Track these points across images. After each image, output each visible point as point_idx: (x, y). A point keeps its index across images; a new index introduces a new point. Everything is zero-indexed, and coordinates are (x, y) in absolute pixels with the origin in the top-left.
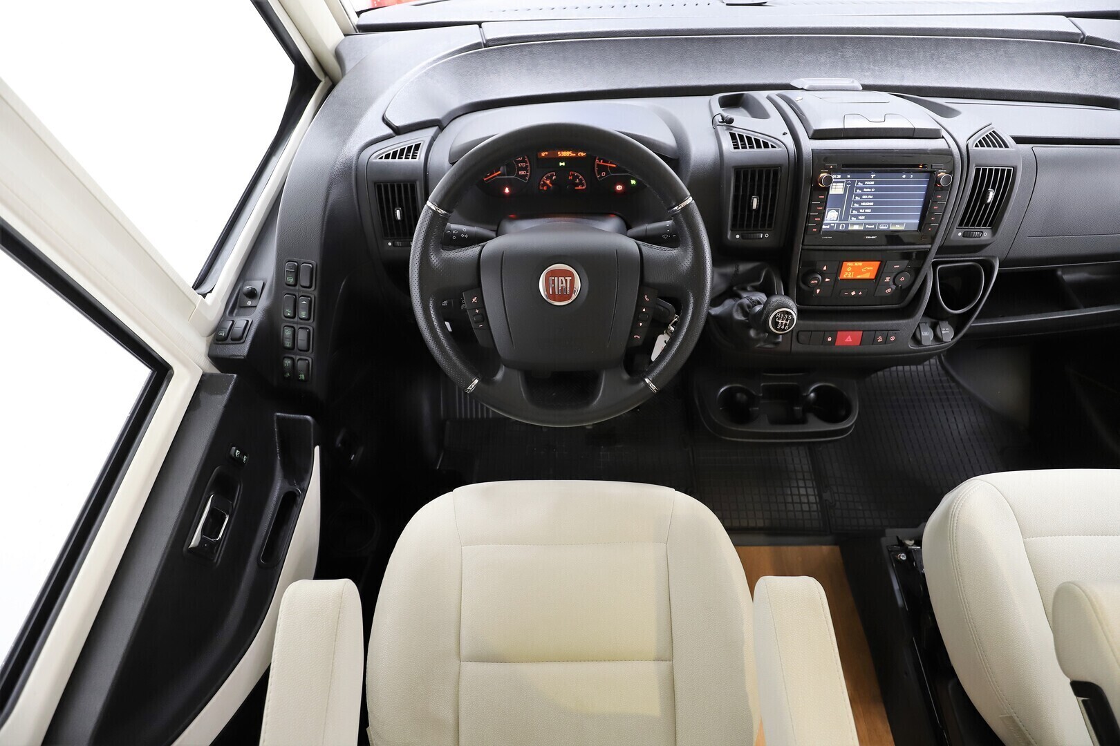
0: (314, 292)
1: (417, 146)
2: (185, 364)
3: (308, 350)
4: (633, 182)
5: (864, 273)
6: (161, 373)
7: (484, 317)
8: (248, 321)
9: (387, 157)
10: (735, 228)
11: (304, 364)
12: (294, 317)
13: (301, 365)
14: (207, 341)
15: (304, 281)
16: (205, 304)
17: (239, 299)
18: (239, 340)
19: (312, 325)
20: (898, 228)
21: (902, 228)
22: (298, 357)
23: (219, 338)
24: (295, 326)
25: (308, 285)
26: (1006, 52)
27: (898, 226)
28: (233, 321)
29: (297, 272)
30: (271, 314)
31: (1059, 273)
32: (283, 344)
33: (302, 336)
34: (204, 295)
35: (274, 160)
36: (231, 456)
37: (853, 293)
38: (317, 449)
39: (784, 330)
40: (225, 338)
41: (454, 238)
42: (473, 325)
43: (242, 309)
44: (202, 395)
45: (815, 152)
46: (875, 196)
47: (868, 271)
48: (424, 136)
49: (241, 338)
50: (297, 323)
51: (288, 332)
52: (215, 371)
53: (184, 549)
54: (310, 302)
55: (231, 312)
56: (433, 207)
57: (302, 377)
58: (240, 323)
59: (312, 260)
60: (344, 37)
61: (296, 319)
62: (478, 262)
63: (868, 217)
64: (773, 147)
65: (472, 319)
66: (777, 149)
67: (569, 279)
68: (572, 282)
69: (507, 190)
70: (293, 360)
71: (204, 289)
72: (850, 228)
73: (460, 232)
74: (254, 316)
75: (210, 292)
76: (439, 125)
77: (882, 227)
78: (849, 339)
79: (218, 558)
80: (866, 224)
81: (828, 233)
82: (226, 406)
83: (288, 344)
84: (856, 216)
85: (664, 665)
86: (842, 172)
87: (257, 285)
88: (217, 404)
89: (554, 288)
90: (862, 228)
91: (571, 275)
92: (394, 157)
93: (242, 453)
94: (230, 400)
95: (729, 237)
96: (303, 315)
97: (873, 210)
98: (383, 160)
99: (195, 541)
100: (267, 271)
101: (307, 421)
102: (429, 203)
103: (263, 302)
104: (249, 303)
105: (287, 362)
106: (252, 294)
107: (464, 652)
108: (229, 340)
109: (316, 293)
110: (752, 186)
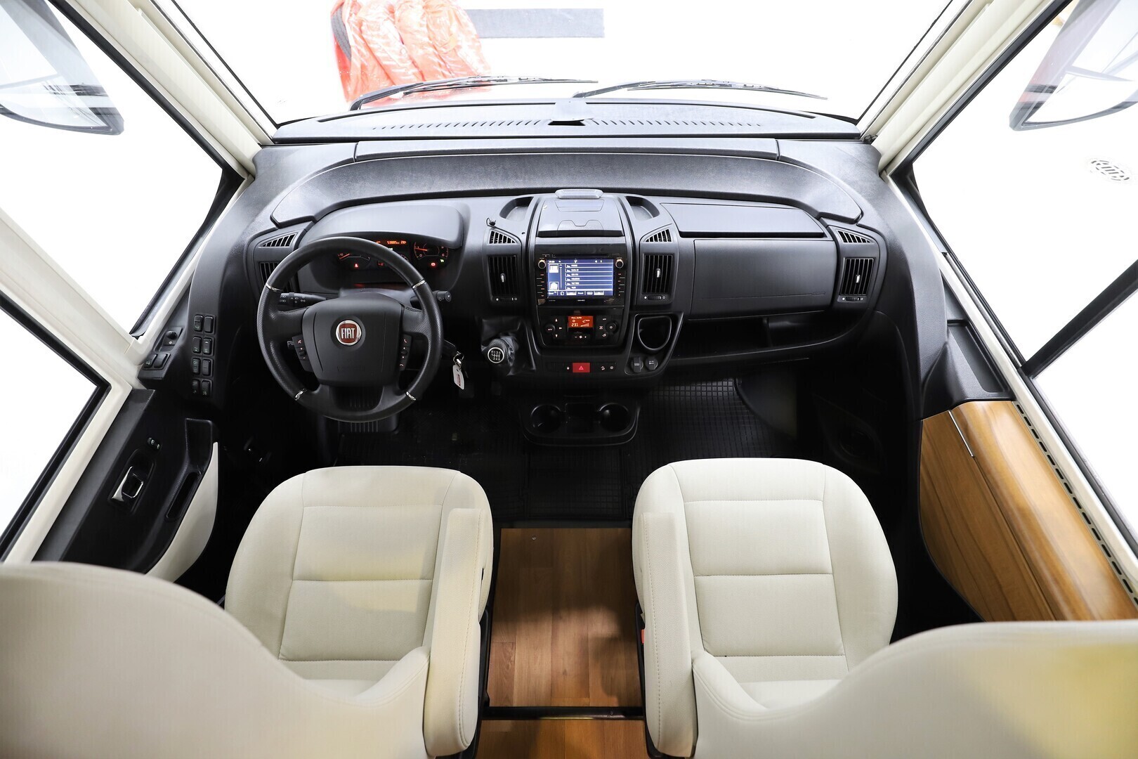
0: (214, 336)
1: (292, 237)
2: (119, 382)
3: (209, 375)
4: (442, 261)
5: (584, 324)
6: (103, 387)
7: (305, 353)
8: (167, 355)
9: (269, 245)
10: (495, 295)
11: (206, 383)
12: (200, 352)
13: (205, 385)
14: (138, 368)
15: (207, 328)
16: (138, 344)
17: (164, 339)
18: (160, 367)
19: (212, 358)
20: (599, 294)
21: (603, 294)
22: (203, 380)
23: (147, 366)
24: (201, 358)
25: (209, 331)
26: (726, 166)
27: (599, 293)
28: (157, 355)
29: (202, 322)
30: (184, 350)
31: (765, 321)
32: (192, 370)
33: (205, 365)
34: (137, 338)
35: (201, 240)
36: (147, 443)
37: (581, 337)
38: (216, 445)
39: (498, 361)
40: (151, 366)
41: (296, 302)
42: (300, 358)
43: (166, 347)
44: (131, 403)
45: (537, 246)
46: (580, 274)
47: (587, 322)
48: (298, 229)
49: (161, 366)
50: (202, 356)
51: (196, 363)
52: (143, 388)
53: (109, 499)
54: (211, 342)
55: (158, 349)
56: (270, 287)
57: (205, 393)
58: (162, 356)
59: (212, 314)
60: (260, 148)
61: (201, 354)
62: (301, 318)
63: (578, 287)
64: (513, 242)
65: (299, 354)
66: (516, 244)
67: (353, 329)
68: (355, 331)
69: (356, 266)
70: (199, 381)
71: (136, 334)
72: (568, 294)
73: (300, 298)
74: (173, 352)
75: (142, 335)
76: (313, 220)
77: (589, 294)
78: (581, 368)
79: (134, 509)
80: (577, 292)
81: (552, 296)
82: (145, 410)
83: (196, 370)
84: (571, 287)
85: (426, 582)
86: (556, 260)
87: (177, 330)
88: (140, 409)
89: (344, 335)
90: (575, 294)
91: (355, 327)
92: (273, 245)
93: (157, 442)
94: (149, 406)
95: (491, 299)
96: (206, 351)
97: (581, 283)
98: (266, 247)
99: (118, 494)
100: (183, 322)
101: (208, 423)
102: (267, 284)
103: (179, 343)
104: (170, 343)
105: (195, 383)
106: (174, 337)
107: (296, 574)
108: (153, 368)
109: (215, 336)
110: (500, 268)
